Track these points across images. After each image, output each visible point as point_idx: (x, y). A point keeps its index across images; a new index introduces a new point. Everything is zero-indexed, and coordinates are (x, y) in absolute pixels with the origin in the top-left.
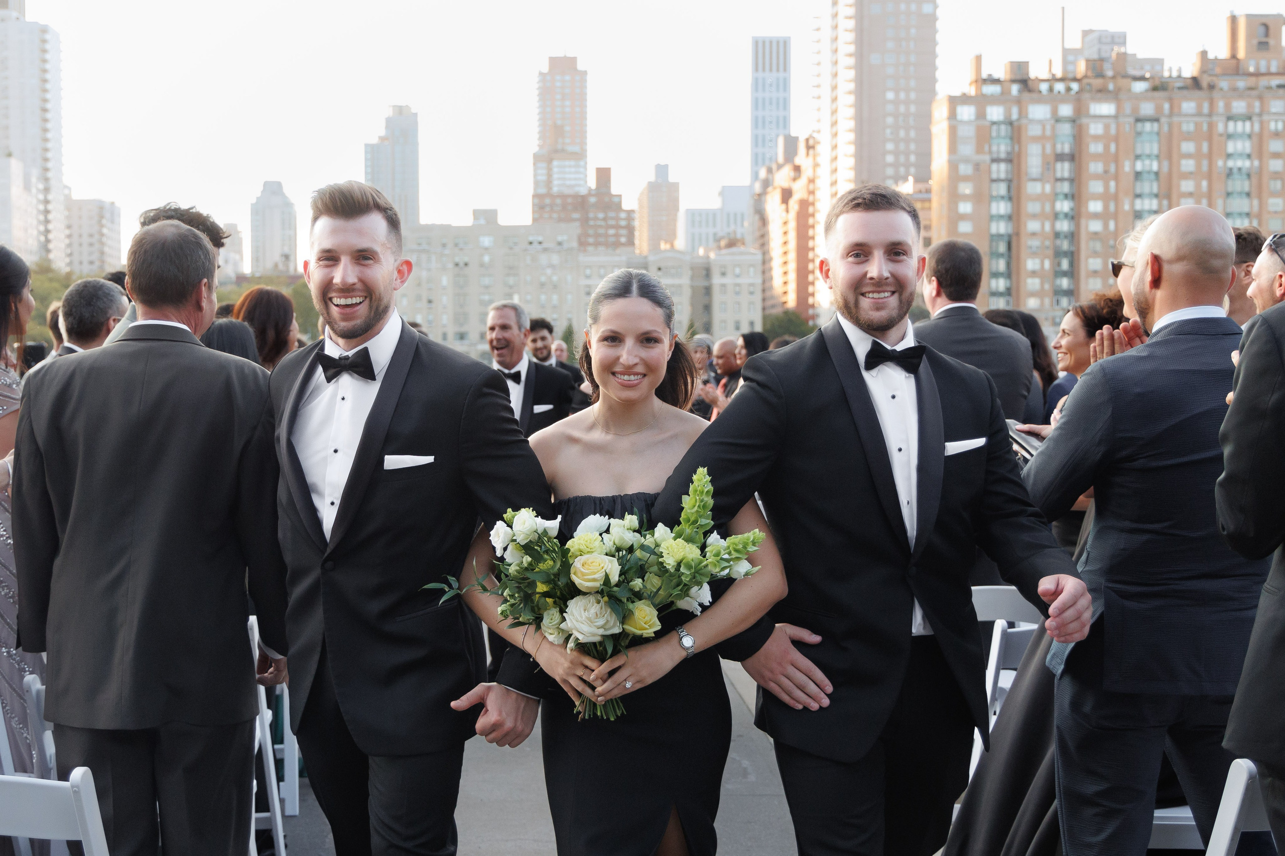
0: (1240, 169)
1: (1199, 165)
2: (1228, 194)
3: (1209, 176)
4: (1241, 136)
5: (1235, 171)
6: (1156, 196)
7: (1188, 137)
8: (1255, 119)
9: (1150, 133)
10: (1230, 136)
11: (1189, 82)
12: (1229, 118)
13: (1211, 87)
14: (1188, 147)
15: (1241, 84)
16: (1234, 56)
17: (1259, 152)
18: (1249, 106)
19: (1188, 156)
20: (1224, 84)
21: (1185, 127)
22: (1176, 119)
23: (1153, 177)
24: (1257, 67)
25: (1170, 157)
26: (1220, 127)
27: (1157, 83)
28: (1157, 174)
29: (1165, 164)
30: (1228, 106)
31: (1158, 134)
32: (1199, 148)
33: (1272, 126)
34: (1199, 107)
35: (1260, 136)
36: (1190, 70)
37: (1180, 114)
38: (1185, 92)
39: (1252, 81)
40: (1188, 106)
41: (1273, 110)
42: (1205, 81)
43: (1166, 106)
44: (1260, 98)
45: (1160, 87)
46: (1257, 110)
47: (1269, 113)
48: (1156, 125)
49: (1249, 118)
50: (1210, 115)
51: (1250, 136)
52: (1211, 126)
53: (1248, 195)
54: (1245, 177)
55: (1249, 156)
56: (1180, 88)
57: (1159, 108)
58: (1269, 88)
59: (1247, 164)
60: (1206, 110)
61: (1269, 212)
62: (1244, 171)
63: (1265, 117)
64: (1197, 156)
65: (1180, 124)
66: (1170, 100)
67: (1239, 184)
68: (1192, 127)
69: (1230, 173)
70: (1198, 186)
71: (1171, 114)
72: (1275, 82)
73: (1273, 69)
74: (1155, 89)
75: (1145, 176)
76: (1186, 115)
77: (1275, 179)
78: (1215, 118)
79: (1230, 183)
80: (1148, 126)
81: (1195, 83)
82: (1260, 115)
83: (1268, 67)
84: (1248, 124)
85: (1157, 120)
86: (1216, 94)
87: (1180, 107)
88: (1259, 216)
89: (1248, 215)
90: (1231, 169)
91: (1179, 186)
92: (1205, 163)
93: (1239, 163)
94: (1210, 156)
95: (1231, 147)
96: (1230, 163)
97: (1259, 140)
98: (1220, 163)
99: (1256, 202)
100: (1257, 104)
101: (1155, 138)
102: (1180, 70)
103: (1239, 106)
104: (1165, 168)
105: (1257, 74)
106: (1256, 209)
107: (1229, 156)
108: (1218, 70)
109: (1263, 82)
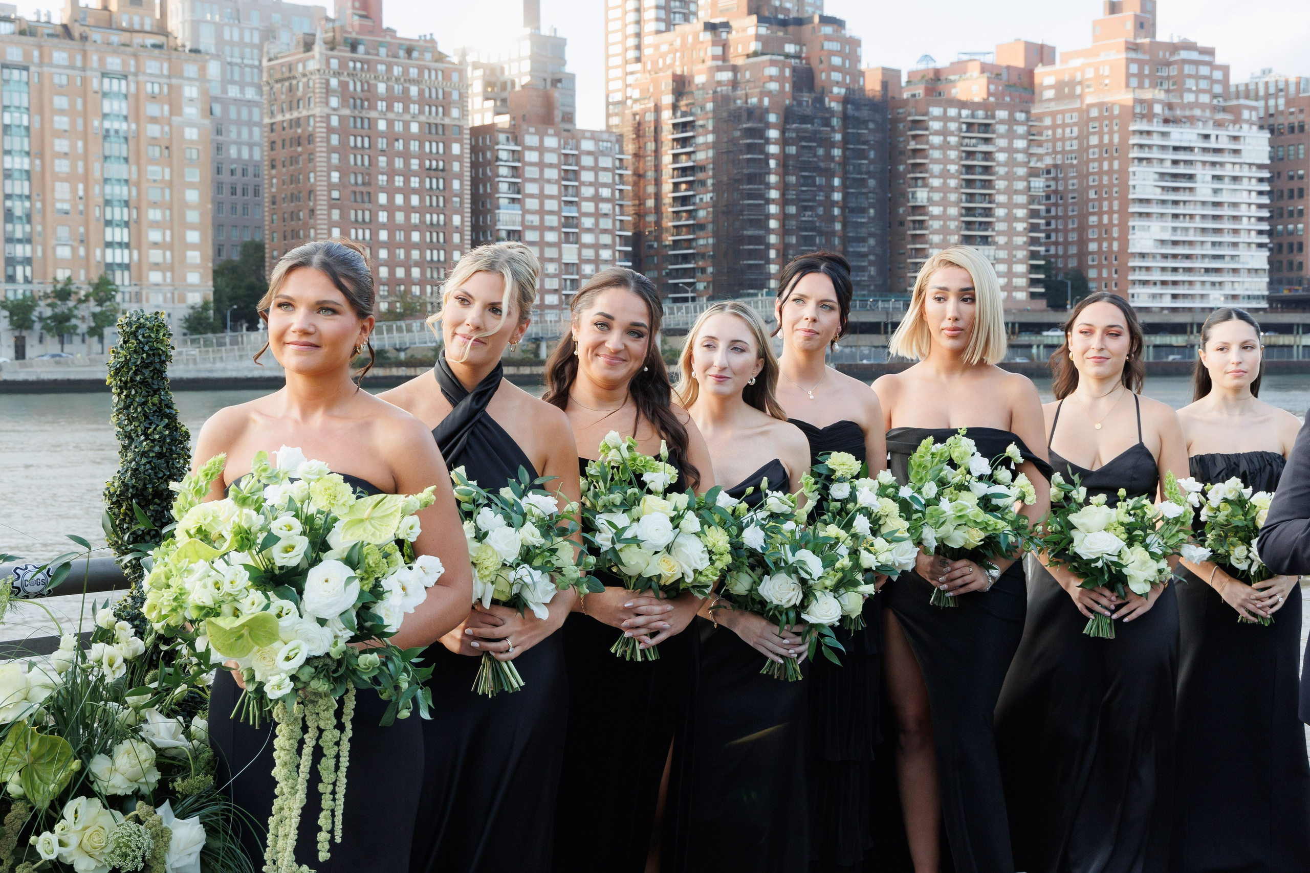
0: (117, 132)
1: (73, 123)
2: (106, 158)
3: (85, 137)
4: (117, 95)
5: (112, 133)
6: (28, 154)
7: (60, 91)
8: (130, 78)
9: (19, 82)
10: (105, 95)
11: (60, 30)
12: (104, 75)
13: (84, 38)
14: (61, 102)
15: (115, 38)
16: (105, 8)
17: (135, 114)
18: (124, 63)
19: (62, 112)
20: (96, 36)
21: (57, 79)
22: (46, 70)
23: (23, 132)
24: (131, 23)
25: (41, 112)
26: (95, 84)
27: (24, 26)
28: (27, 129)
29: (37, 118)
30: (102, 61)
31: (27, 83)
32: (73, 105)
33: (149, 87)
34: (72, 58)
35: (137, 96)
36: (60, 17)
37: (51, 65)
38: (56, 40)
39: (125, 37)
40: (60, 57)
41: (149, 71)
42: (77, 31)
43: (36, 53)
44: (135, 56)
45: (27, 31)
46: (133, 69)
47: (145, 74)
48: (25, 73)
49: (125, 77)
50: (84, 69)
51: (126, 97)
52: (84, 80)
53: (126, 160)
54: (122, 140)
55: (126, 118)
56: (49, 35)
57: (27, 55)
58: (143, 46)
59: (124, 126)
60: (79, 63)
61: (148, 181)
62: (121, 134)
63: (141, 78)
64: (70, 112)
65: (51, 76)
66: (40, 47)
67: (117, 148)
68: (64, 81)
69: (106, 135)
70: (73, 146)
71: (41, 64)
72: (150, 40)
73: (147, 28)
74: (22, 33)
75: (14, 130)
76: (58, 66)
77: (154, 145)
78: (88, 73)
79: (107, 145)
80: (16, 74)
81: (66, 31)
82: (136, 74)
83: (142, 25)
84: (123, 83)
85: (26, 68)
86: (89, 46)
87: (51, 56)
88: (138, 185)
89: (126, 181)
90: (107, 131)
91: (52, 145)
92: (80, 121)
93: (116, 125)
94: (85, 113)
95: (106, 108)
96: (107, 124)
97: (135, 100)
98: (96, 123)
99: (134, 168)
100: (132, 62)
101: (25, 88)
102: (49, 15)
103: (114, 63)
104: (36, 125)
105: (131, 31)
106: (134, 176)
107: (105, 116)
108: (90, 21)
109: (138, 39)
